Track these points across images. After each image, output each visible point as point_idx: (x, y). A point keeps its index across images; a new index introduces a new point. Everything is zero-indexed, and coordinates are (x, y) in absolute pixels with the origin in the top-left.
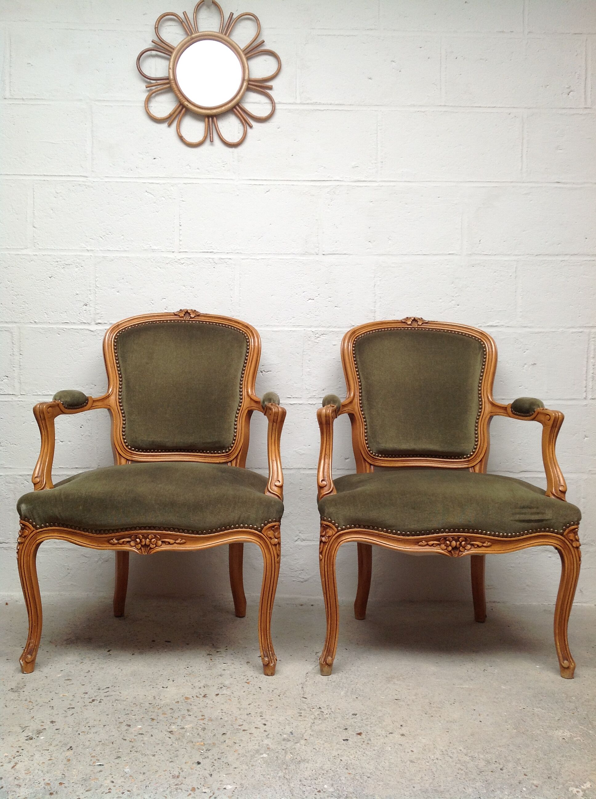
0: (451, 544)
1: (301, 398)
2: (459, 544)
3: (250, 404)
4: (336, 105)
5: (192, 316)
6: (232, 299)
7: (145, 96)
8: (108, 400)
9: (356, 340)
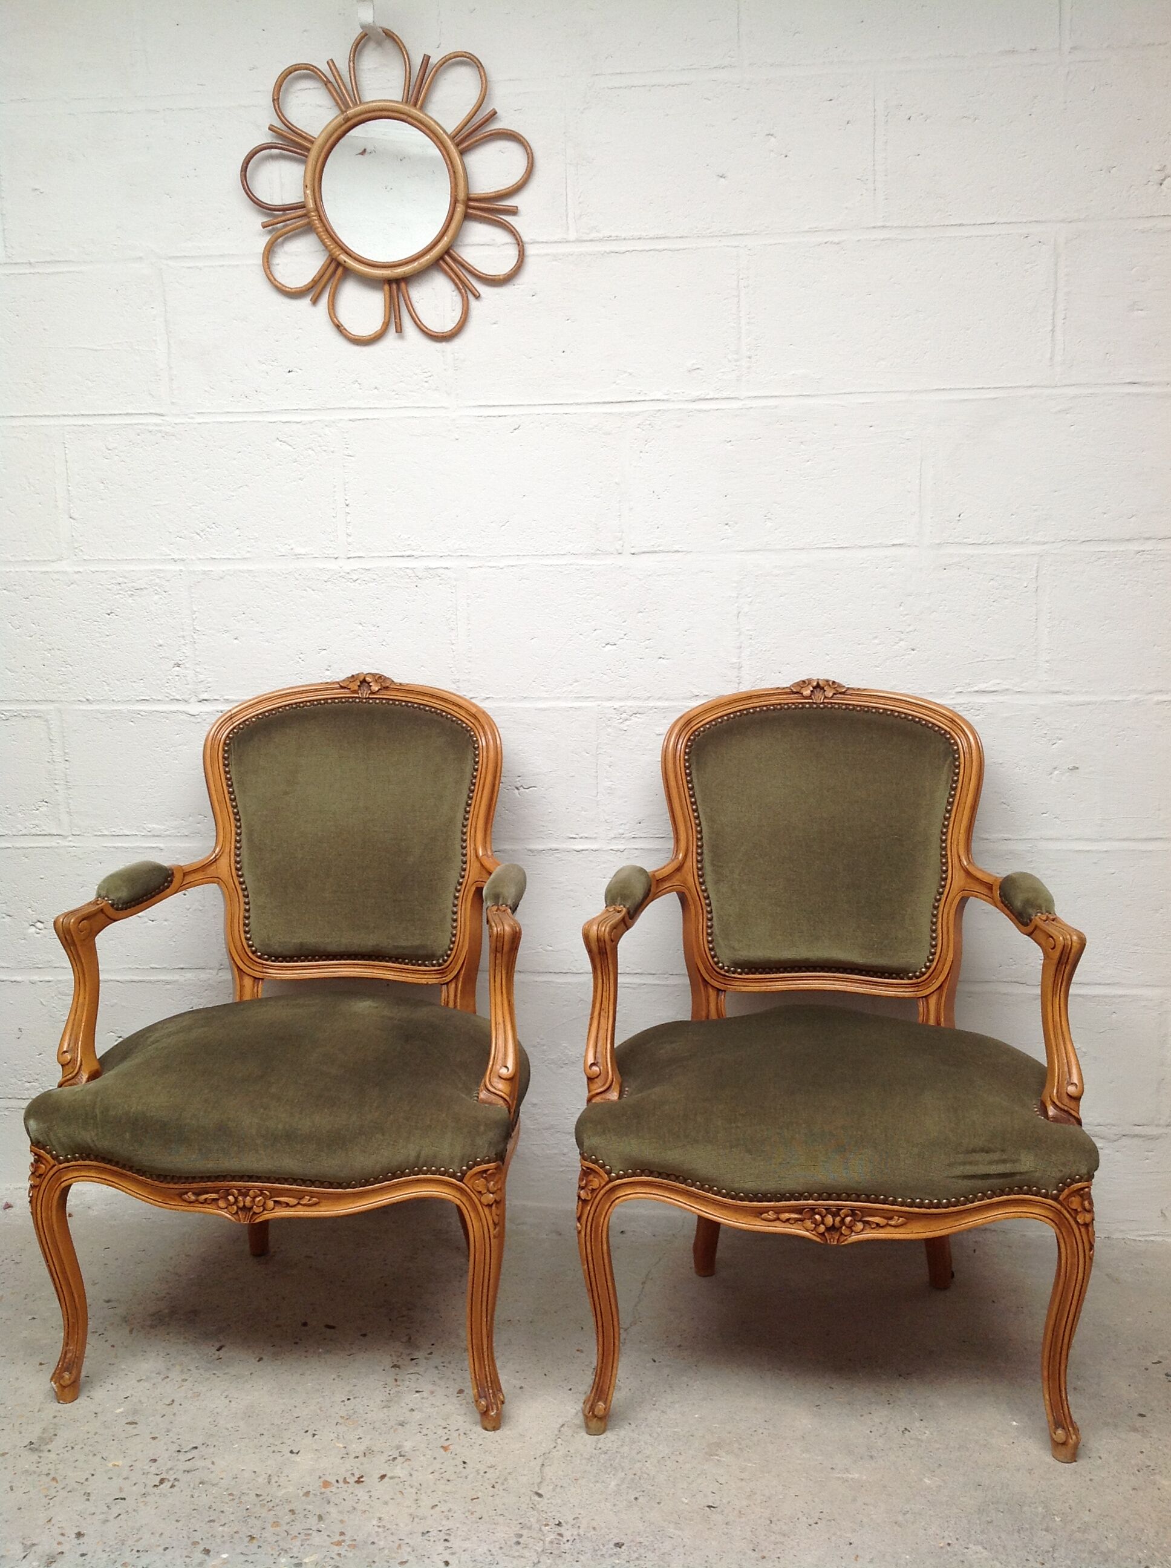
0: (823, 1220)
1: (595, 838)
2: (840, 1222)
3: (480, 873)
4: (651, 238)
5: (375, 688)
6: (453, 647)
7: (263, 241)
8: (213, 867)
9: (692, 737)
